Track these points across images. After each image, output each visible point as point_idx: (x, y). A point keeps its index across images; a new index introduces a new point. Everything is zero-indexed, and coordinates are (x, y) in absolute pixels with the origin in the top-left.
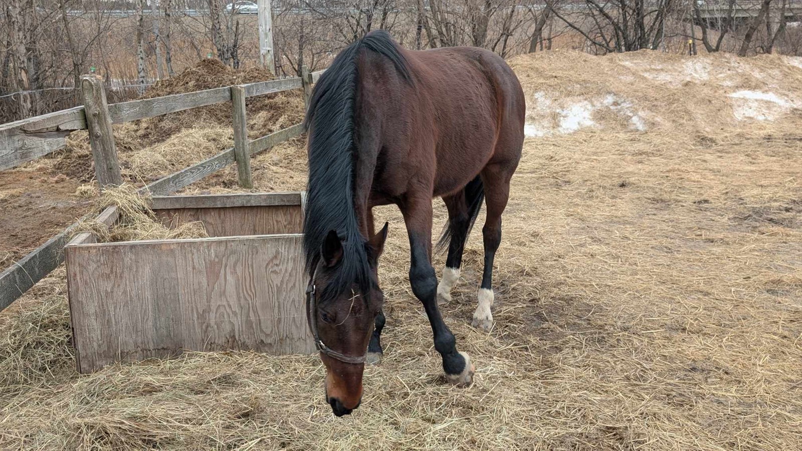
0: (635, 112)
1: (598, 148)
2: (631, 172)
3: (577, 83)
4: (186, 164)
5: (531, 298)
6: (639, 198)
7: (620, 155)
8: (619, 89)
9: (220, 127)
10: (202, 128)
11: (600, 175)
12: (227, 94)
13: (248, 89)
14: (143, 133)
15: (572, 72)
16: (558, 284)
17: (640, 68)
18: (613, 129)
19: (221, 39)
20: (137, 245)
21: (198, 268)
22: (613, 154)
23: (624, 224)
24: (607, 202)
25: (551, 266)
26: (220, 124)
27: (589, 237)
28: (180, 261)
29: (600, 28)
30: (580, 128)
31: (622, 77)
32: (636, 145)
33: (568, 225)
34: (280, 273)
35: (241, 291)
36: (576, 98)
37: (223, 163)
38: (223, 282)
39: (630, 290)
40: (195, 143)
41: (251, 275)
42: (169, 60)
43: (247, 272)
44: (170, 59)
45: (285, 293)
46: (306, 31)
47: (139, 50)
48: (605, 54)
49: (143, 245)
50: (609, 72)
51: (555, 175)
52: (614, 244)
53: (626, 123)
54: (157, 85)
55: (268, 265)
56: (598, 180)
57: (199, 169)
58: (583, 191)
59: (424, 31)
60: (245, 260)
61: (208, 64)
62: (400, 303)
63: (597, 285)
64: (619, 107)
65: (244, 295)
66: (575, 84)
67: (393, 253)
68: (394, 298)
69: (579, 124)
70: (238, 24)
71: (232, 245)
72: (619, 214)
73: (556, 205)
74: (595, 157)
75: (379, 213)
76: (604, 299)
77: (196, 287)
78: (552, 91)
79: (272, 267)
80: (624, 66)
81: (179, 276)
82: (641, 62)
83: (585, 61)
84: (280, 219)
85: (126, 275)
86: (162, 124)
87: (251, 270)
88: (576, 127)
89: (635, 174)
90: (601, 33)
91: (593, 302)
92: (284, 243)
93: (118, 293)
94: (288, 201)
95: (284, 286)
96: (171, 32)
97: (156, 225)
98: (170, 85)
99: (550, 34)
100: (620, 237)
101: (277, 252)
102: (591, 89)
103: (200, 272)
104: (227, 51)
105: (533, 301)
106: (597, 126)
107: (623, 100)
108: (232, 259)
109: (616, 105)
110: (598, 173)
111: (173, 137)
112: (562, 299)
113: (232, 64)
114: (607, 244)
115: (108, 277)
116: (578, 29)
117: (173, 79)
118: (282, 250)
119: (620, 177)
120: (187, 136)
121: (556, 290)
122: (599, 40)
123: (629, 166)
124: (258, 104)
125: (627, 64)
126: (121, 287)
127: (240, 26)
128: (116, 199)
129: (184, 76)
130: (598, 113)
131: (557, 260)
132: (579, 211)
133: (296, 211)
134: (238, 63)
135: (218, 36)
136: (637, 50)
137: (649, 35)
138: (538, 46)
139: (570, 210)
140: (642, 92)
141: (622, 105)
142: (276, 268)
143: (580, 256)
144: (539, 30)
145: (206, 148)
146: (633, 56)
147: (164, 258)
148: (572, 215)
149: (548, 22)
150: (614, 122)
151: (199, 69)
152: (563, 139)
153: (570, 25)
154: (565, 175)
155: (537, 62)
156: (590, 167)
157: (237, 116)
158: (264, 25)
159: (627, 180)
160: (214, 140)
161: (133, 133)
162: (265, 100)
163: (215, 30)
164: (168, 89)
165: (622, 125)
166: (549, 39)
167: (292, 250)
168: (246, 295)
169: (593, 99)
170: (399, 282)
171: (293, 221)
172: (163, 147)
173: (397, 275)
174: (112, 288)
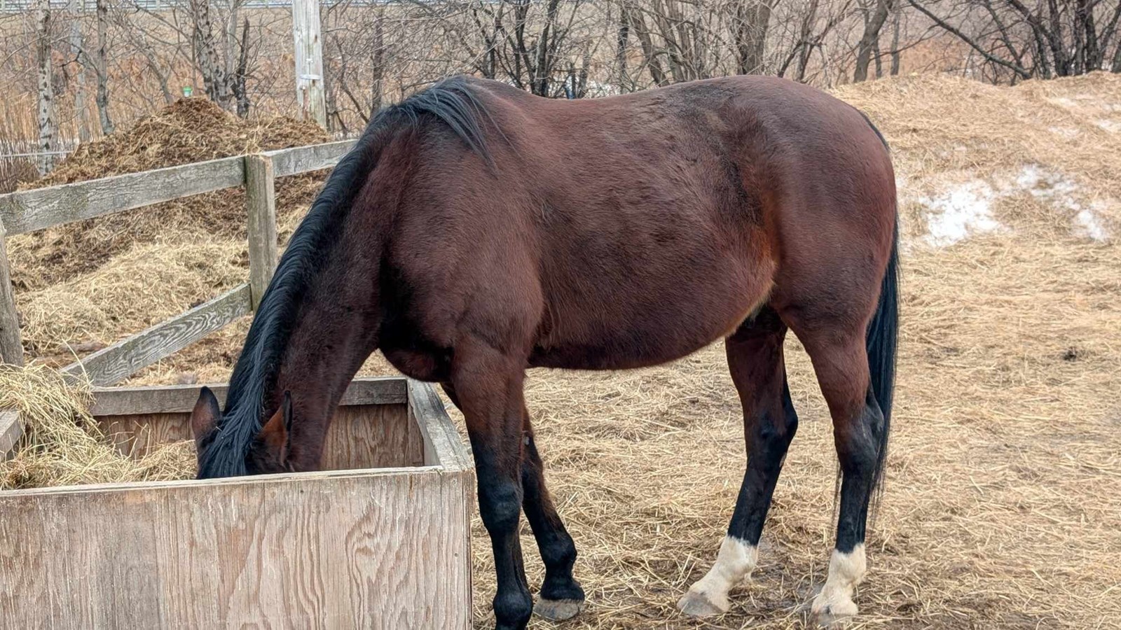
0: (1084, 202)
1: (1010, 278)
2: (1086, 329)
3: (961, 142)
4: (142, 317)
5: (901, 603)
6: (1107, 384)
7: (1058, 292)
8: (1050, 156)
9: (213, 240)
10: (176, 241)
11: (1019, 334)
12: (237, 171)
13: (279, 161)
14: (50, 252)
15: (948, 121)
16: (956, 572)
17: (1090, 111)
18: (1040, 237)
19: (213, 56)
20: (72, 495)
21: (203, 544)
22: (1045, 291)
23: (1083, 439)
24: (1041, 391)
25: (938, 531)
26: (213, 233)
27: (1011, 468)
28: (163, 530)
29: (1001, 28)
30: (968, 235)
31: (1053, 130)
32: (1090, 271)
33: (964, 441)
34: (376, 553)
35: (292, 593)
36: (958, 173)
37: (227, 314)
38: (255, 574)
39: (1114, 584)
40: (160, 273)
41: (315, 558)
42: (103, 101)
43: (305, 552)
44: (105, 98)
45: (385, 597)
46: (388, 39)
47: (41, 82)
48: (1013, 84)
49: (86, 494)
50: (1026, 120)
51: (924, 335)
52: (1065, 482)
53: (1065, 225)
54: (78, 154)
55: (350, 534)
56: (1016, 346)
57: (178, 329)
58: (987, 370)
59: (633, 38)
60: (303, 523)
61: (188, 109)
62: (619, 615)
63: (1041, 572)
64: (1050, 192)
65: (298, 602)
66: (955, 145)
67: (596, 504)
68: (605, 604)
69: (966, 227)
70: (247, 25)
71: (274, 494)
72: (1070, 418)
73: (932, 399)
74: (1006, 298)
75: (556, 417)
76: (1059, 605)
77: (197, 584)
78: (909, 159)
79: (360, 540)
80: (1056, 108)
81: (160, 561)
82: (1091, 97)
83: (975, 97)
84: (361, 434)
85: (47, 559)
86: (91, 234)
87: (313, 547)
88: (960, 234)
89: (1094, 331)
90: (1005, 39)
91: (1035, 609)
92: (385, 487)
93: (30, 599)
94: (380, 396)
95: (385, 581)
96: (108, 46)
97: (104, 450)
98: (109, 152)
99: (896, 42)
100: (1077, 467)
101: (371, 508)
102: (989, 156)
103: (206, 552)
104: (225, 81)
105: (906, 608)
106: (1006, 233)
107: (1058, 177)
108: (276, 523)
109: (1043, 188)
110: (1016, 330)
111: (114, 260)
112: (968, 604)
113: (235, 107)
114: (1051, 483)
115: (9, 565)
116: (956, 32)
117: (115, 141)
118: (381, 502)
119: (1062, 338)
120: (144, 258)
121: (953, 584)
122: (1001, 53)
123: (1080, 315)
124: (292, 190)
125: (1064, 102)
126: (36, 586)
127: (251, 29)
128: (18, 396)
129: (138, 134)
130: (1007, 204)
131: (949, 519)
132: (984, 411)
133: (398, 418)
134: (247, 106)
135: (206, 50)
136: (1081, 73)
137: (1105, 43)
138: (872, 68)
139: (964, 409)
140: (1097, 160)
141: (1057, 187)
142: (367, 542)
143: (996, 509)
144: (872, 36)
145: (183, 283)
146: (1076, 85)
147: (130, 523)
148: (969, 421)
149: (891, 17)
150: (1042, 223)
151: (170, 120)
152: (934, 259)
153: (941, 23)
154: (945, 335)
155: (875, 100)
156: (997, 319)
157: (256, 216)
158: (304, 30)
159: (1078, 344)
160: (201, 266)
161: (29, 253)
162: (307, 182)
163: (200, 39)
164: (104, 162)
165: (1057, 229)
166: (895, 53)
167: (402, 503)
168: (303, 602)
169: (994, 176)
170: (613, 567)
171: (390, 437)
172: (94, 282)
173: (607, 554)
174: (17, 589)
